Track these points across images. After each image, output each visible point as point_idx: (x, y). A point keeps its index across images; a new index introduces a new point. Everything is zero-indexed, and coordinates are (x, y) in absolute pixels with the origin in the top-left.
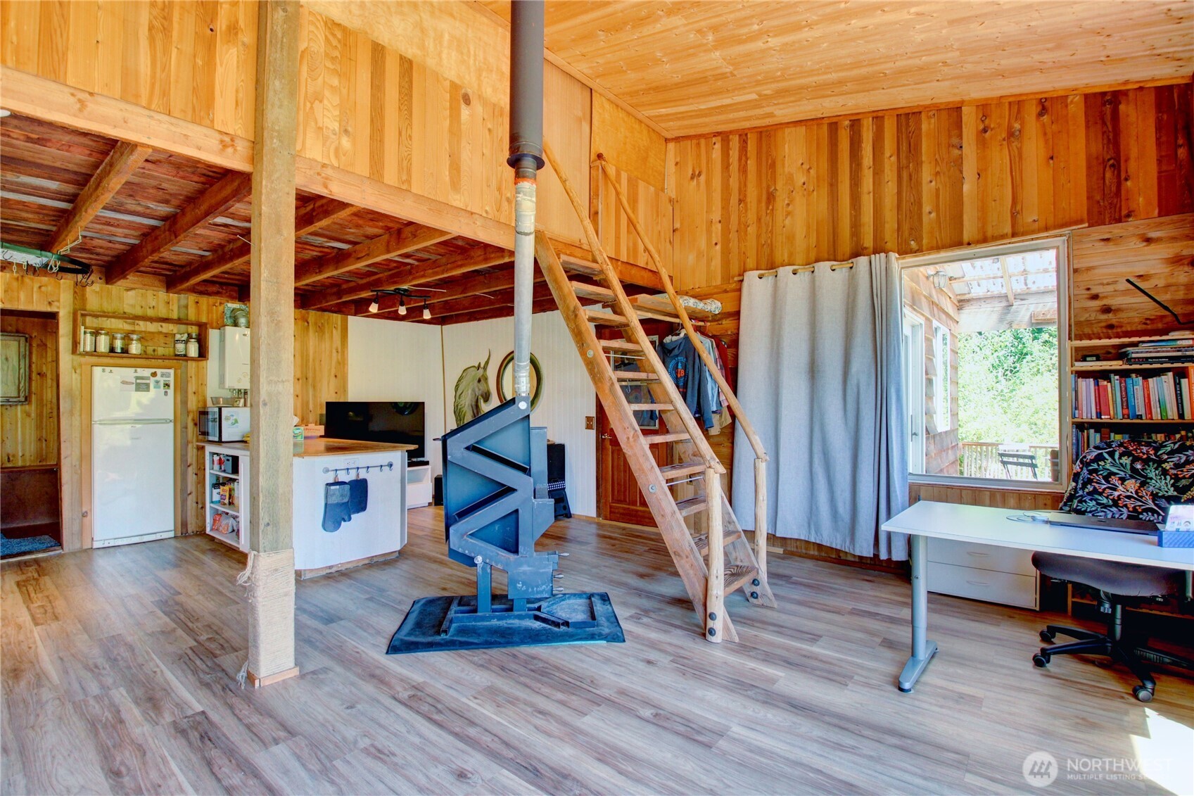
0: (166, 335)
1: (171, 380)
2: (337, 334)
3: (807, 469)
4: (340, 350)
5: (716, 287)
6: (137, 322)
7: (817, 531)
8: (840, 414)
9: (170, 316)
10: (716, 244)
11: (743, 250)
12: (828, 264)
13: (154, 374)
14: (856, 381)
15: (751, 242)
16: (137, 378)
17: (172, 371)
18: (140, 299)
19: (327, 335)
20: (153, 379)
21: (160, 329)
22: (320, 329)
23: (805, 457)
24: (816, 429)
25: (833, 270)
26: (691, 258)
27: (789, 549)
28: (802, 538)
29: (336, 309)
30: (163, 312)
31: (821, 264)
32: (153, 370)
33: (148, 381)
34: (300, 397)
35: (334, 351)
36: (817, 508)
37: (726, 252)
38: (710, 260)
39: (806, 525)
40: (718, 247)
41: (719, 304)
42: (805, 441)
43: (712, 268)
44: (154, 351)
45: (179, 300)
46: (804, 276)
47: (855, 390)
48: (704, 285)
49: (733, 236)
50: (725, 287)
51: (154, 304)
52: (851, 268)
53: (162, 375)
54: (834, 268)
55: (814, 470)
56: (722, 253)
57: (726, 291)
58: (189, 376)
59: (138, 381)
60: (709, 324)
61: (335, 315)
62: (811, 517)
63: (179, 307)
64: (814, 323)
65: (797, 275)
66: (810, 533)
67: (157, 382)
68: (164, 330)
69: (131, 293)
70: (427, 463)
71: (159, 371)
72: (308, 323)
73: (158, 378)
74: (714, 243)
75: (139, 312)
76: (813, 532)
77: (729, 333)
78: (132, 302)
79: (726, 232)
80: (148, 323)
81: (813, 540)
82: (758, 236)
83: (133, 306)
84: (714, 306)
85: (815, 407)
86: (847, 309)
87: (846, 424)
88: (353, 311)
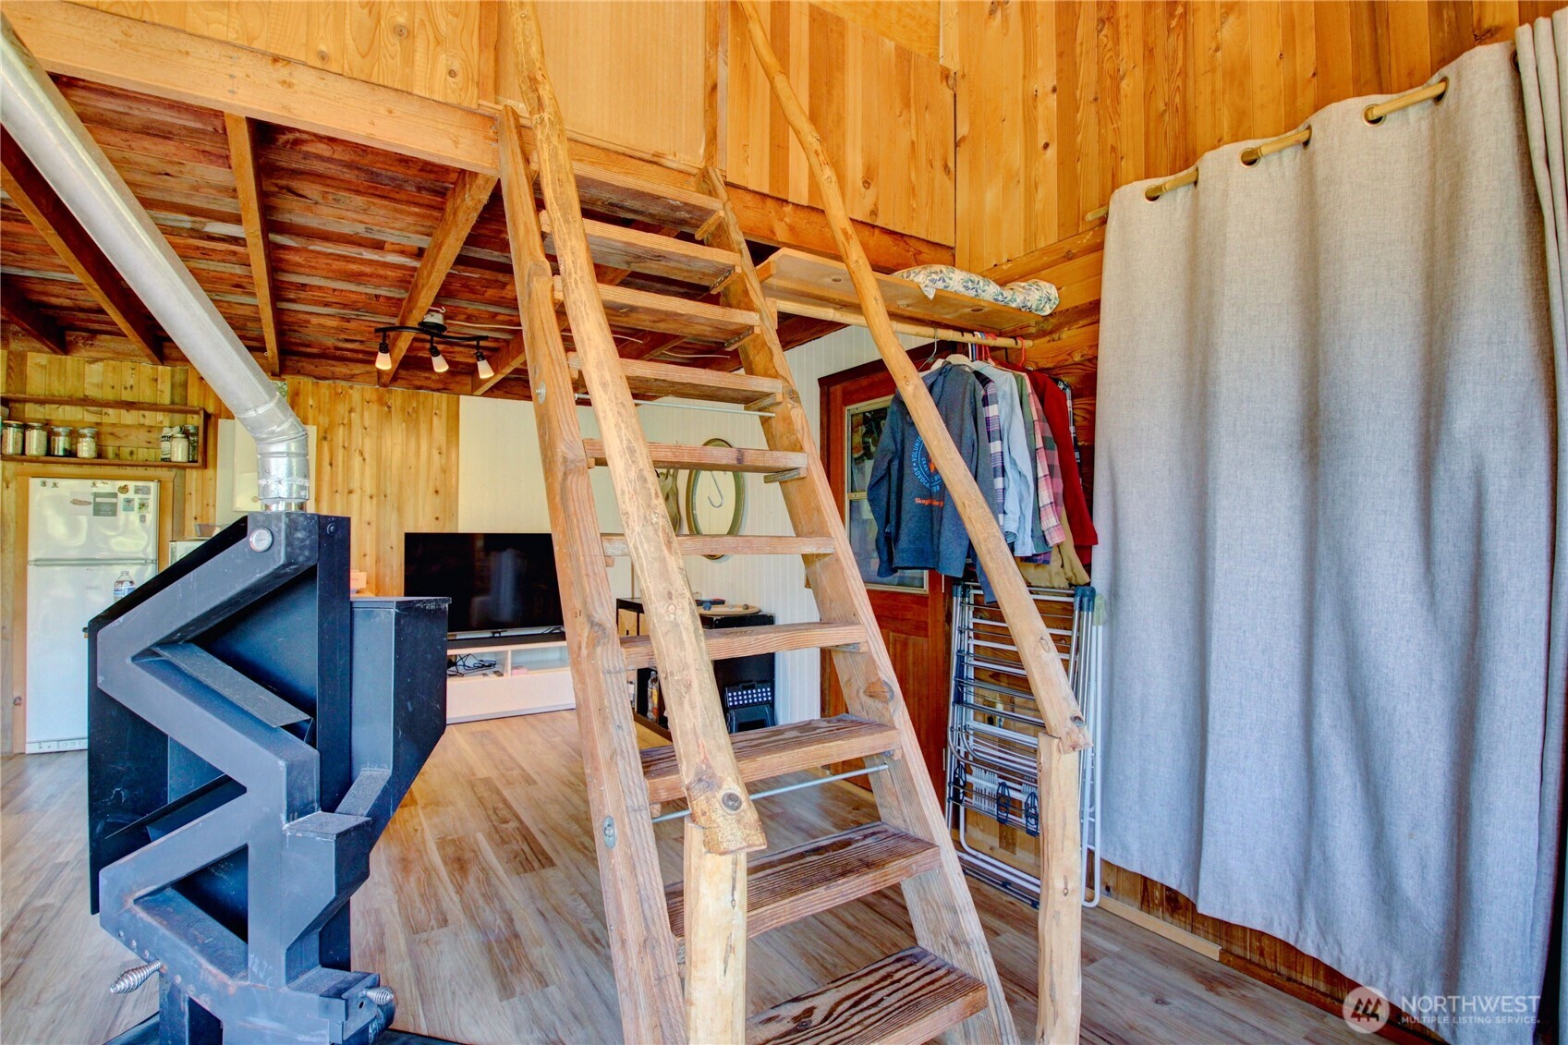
0: (150, 429)
1: (152, 500)
2: (439, 424)
3: (1296, 732)
4: (444, 451)
5: (1045, 251)
6: (105, 410)
7: (1326, 926)
8: (1409, 571)
9: (159, 401)
10: (1046, 146)
11: (1111, 140)
12: (1356, 105)
13: (124, 489)
14: (1468, 466)
15: (1131, 118)
16: (96, 495)
17: (153, 486)
18: (110, 374)
19: (423, 427)
20: (122, 496)
21: (142, 421)
22: (411, 418)
23: (1289, 701)
24: (1326, 615)
25: (1377, 121)
26: (991, 196)
27: (1238, 950)
28: (1279, 934)
29: (441, 386)
30: (146, 395)
31: (1334, 108)
32: (122, 483)
33: (114, 500)
34: (374, 525)
35: (435, 452)
36: (1326, 859)
37: (1069, 159)
38: (1031, 188)
39: (1290, 898)
40: (1052, 152)
41: (1053, 292)
42: (1287, 649)
43: (1039, 206)
44: (132, 453)
45: (173, 377)
46: (1281, 165)
47: (1468, 495)
48: (1019, 252)
49: (1086, 115)
50: (1067, 245)
51: (131, 381)
52: (1439, 98)
53: (137, 491)
54: (1376, 113)
55: (1316, 740)
56: (1061, 163)
57: (1069, 257)
58: (187, 492)
59: (98, 500)
60: (1028, 343)
61: (436, 394)
62: (1306, 881)
63: (173, 386)
64: (1316, 296)
65: (1260, 165)
66: (1301, 926)
67: (129, 501)
68: (147, 422)
69: (98, 367)
70: (562, 636)
71: (131, 485)
72: (389, 407)
73: (131, 494)
74: (1041, 144)
75: (109, 395)
76: (1312, 928)
77: (1077, 358)
78: (96, 379)
79: (1068, 109)
80: (123, 412)
81: (1310, 950)
82: (1149, 96)
83: (100, 386)
84: (1039, 297)
85: (1322, 549)
86: (1431, 232)
87: (1432, 603)
88: (469, 388)
